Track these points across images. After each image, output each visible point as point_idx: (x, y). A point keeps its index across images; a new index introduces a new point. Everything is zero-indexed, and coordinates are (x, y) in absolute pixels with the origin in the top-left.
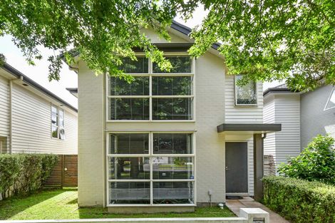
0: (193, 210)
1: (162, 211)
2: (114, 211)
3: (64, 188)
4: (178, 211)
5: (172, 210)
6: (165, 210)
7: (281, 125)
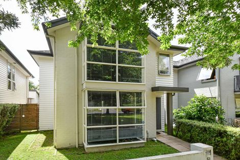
0: (143, 145)
1: (124, 147)
2: (90, 151)
3: (22, 132)
4: (135, 146)
5: (131, 146)
6: (127, 147)
7: (188, 88)
